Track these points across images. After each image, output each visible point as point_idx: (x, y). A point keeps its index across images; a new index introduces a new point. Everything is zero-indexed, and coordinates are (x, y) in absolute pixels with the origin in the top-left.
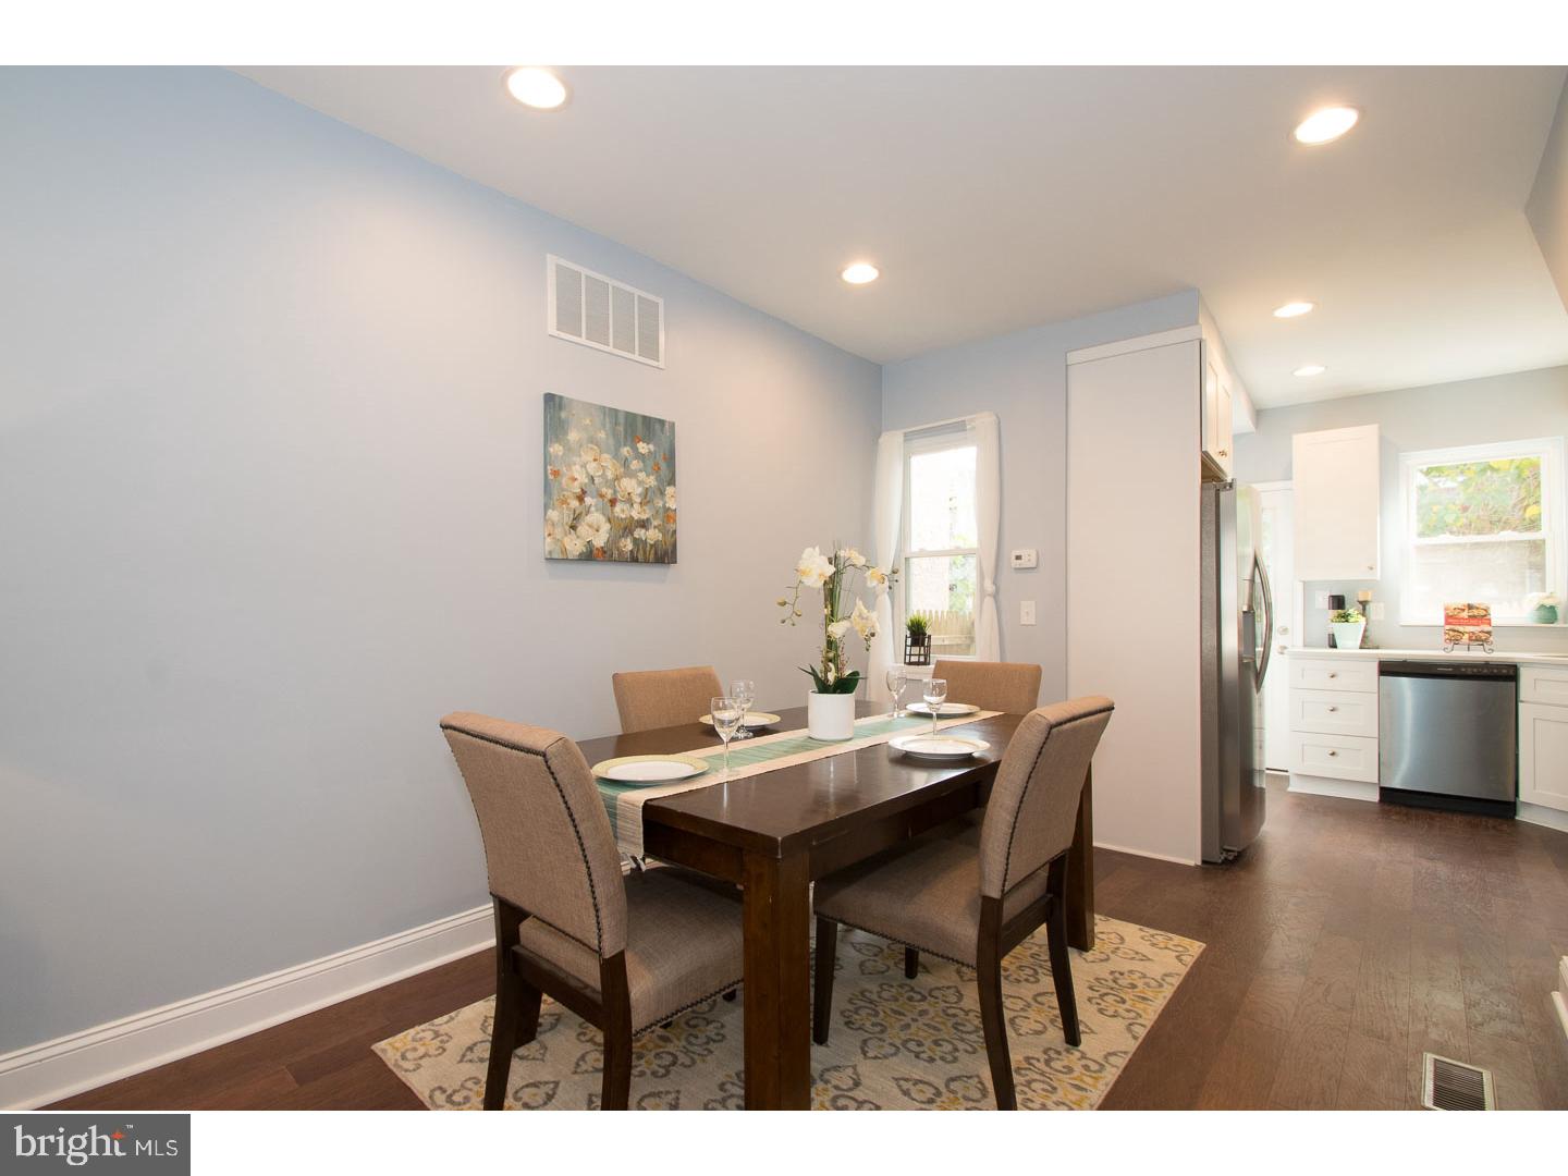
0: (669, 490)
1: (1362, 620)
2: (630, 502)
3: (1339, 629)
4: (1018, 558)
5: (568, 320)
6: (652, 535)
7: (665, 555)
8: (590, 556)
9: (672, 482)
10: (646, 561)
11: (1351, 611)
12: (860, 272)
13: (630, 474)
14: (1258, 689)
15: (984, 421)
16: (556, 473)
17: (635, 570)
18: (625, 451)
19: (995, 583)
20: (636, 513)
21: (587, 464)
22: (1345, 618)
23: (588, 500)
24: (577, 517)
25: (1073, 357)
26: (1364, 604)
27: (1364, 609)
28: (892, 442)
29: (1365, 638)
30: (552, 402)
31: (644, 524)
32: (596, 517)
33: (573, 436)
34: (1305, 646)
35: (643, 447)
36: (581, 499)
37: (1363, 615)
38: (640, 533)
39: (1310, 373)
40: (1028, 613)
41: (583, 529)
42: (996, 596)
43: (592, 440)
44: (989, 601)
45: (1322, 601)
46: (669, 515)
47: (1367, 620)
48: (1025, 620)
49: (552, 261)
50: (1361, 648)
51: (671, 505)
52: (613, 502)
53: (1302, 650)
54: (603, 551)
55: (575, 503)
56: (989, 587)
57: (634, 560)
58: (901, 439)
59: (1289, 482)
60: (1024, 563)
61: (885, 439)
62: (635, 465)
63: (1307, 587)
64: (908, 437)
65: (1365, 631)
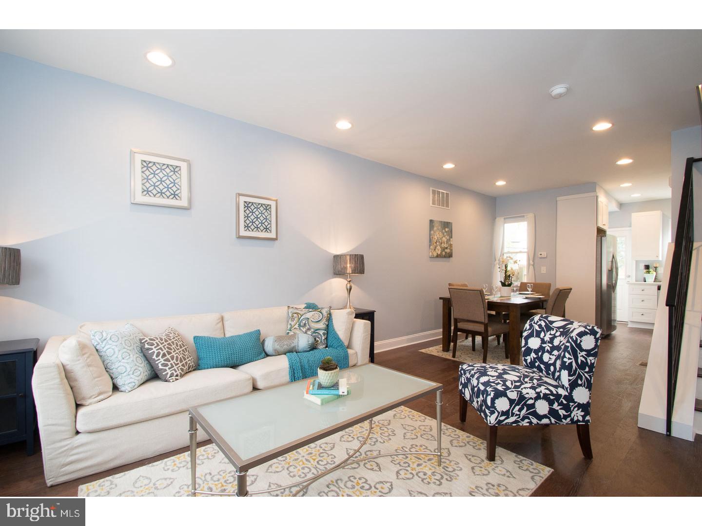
0: (451, 239)
1: (655, 273)
2: (444, 243)
3: (647, 276)
4: (541, 254)
5: (434, 203)
6: (448, 251)
7: (450, 255)
8: (438, 256)
9: (452, 238)
10: (447, 257)
11: (651, 270)
12: (501, 183)
13: (444, 236)
14: (614, 292)
15: (531, 215)
16: (432, 238)
17: (445, 259)
18: (444, 231)
19: (533, 261)
20: (446, 246)
21: (437, 235)
22: (649, 272)
23: (437, 243)
24: (435, 248)
25: (558, 199)
26: (656, 268)
27: (656, 270)
28: (499, 220)
29: (655, 279)
30: (431, 221)
31: (447, 248)
32: (439, 247)
33: (435, 229)
34: (636, 281)
35: (447, 230)
36: (436, 243)
37: (656, 271)
38: (446, 250)
39: (636, 196)
40: (544, 270)
41: (436, 250)
42: (533, 265)
43: (438, 229)
44: (531, 267)
45: (642, 267)
46: (451, 245)
47: (657, 274)
48: (542, 272)
49: (431, 189)
50: (654, 282)
51: (452, 243)
52: (441, 243)
53: (635, 282)
54: (440, 255)
55: (435, 244)
56: (531, 262)
57: (445, 257)
58: (503, 219)
59: (630, 228)
60: (543, 256)
61: (498, 219)
62: (445, 234)
63: (637, 262)
64: (505, 219)
65: (656, 276)
